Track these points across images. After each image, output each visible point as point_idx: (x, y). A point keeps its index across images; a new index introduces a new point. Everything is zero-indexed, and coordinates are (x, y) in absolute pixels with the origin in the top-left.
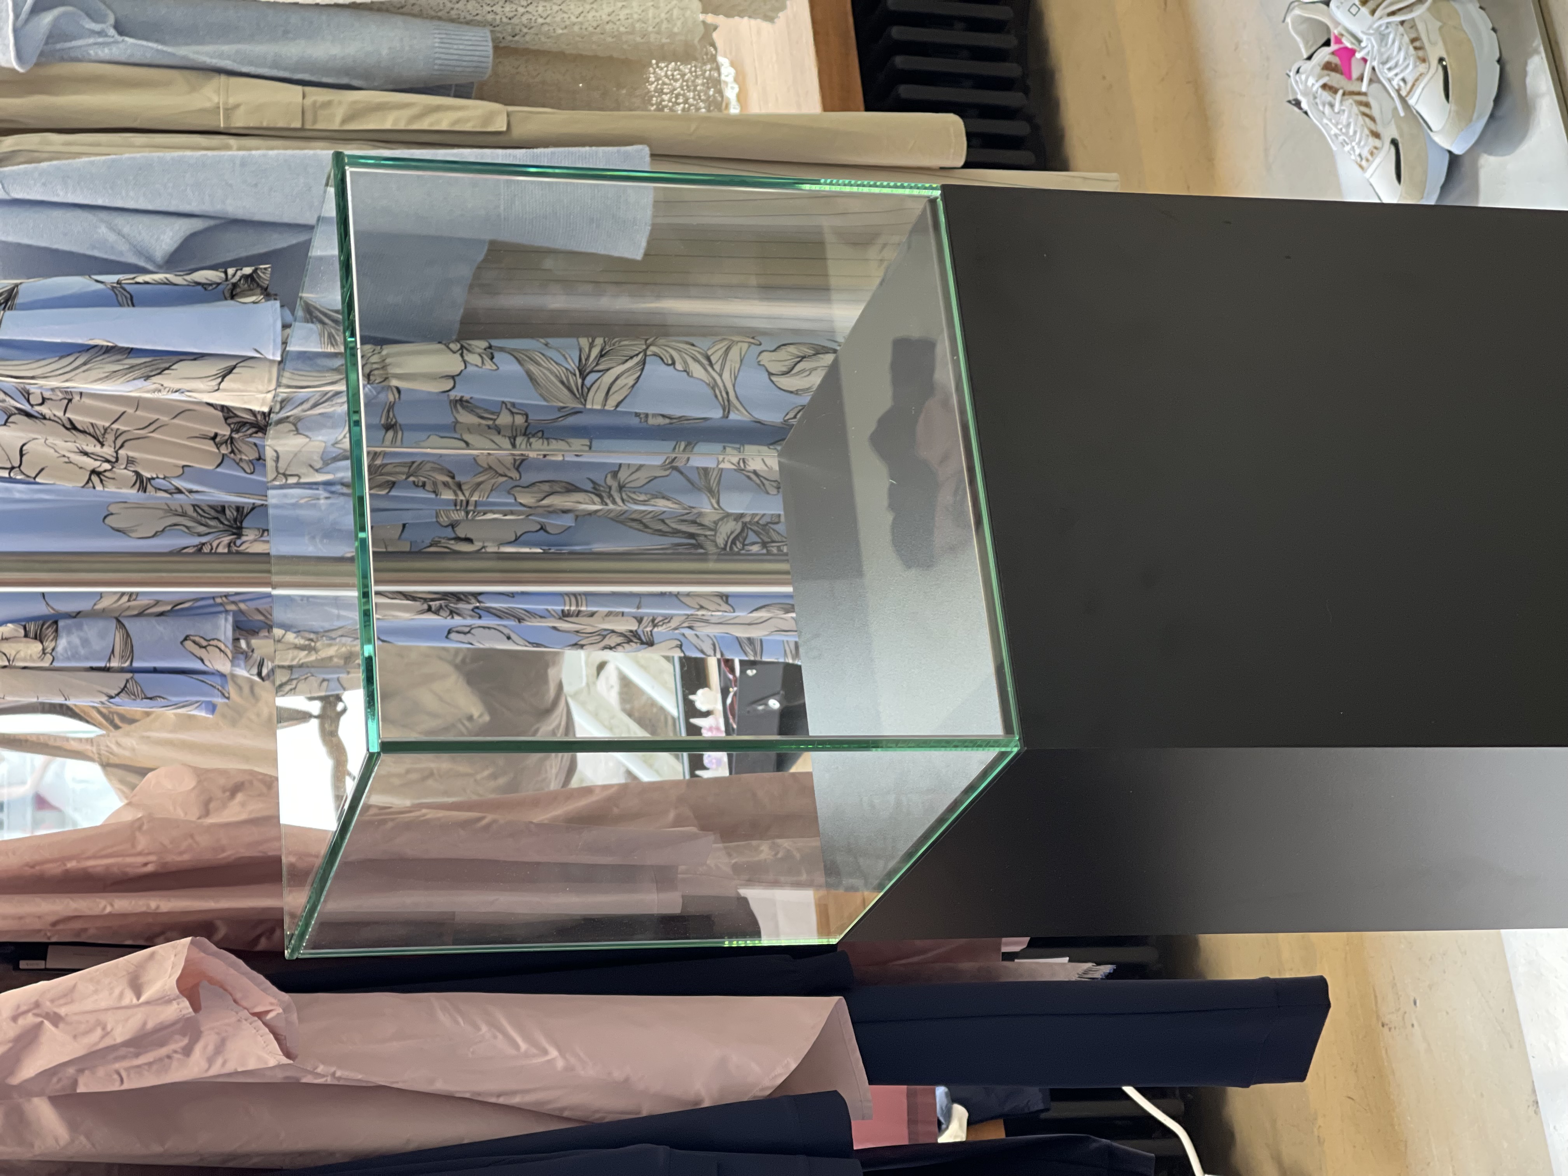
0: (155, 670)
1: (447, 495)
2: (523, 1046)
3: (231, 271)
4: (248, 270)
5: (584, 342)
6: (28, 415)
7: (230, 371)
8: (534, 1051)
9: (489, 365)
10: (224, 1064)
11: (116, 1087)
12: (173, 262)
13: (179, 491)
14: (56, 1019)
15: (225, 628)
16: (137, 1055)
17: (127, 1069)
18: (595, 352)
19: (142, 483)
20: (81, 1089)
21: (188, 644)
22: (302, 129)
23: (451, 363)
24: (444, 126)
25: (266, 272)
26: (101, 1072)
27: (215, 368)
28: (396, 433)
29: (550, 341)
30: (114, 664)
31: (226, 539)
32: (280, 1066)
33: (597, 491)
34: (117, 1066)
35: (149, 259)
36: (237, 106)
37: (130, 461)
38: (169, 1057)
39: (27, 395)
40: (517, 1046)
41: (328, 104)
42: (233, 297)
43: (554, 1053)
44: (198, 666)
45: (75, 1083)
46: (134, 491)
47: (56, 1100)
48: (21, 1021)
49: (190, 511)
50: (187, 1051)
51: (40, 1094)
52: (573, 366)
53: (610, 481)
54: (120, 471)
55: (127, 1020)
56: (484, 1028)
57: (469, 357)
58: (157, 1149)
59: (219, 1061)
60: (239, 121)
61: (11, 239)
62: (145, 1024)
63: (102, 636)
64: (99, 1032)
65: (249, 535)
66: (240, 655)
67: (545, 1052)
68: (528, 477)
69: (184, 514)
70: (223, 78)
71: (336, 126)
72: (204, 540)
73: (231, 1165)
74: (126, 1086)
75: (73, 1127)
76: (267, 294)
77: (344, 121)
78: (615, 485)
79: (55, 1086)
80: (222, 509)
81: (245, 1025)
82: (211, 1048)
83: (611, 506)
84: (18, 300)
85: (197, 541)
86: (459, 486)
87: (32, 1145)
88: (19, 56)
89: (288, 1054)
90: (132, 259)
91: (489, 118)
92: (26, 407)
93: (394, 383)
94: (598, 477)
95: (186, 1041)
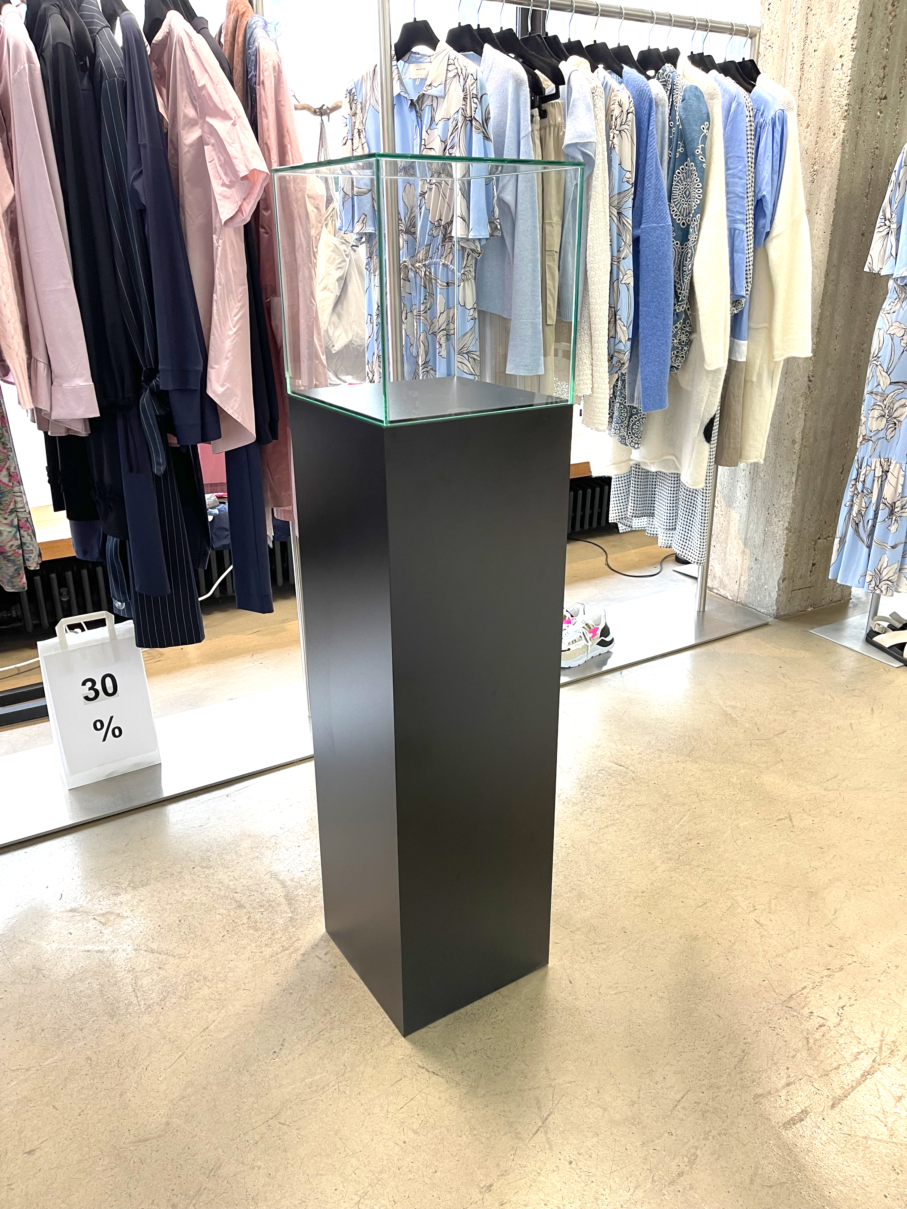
0: (353, 206)
1: (422, 308)
2: (236, 319)
3: (498, 221)
4: (499, 227)
5: (478, 353)
6: (445, 149)
7: (464, 220)
8: (234, 323)
9: (469, 318)
10: (220, 200)
11: (207, 160)
12: (501, 201)
13: (420, 209)
14: (234, 124)
15: (370, 229)
16: (220, 166)
17: (215, 163)
18: (475, 357)
19: (423, 194)
20: (205, 147)
21: (364, 216)
22: (546, 250)
23: (470, 305)
24: (548, 302)
25: (498, 233)
26: (213, 153)
27: (465, 215)
28: (444, 286)
29: (478, 341)
30: (355, 189)
31: (404, 229)
32: (221, 220)
33: (426, 363)
34: (216, 159)
35: (500, 192)
36: (552, 227)
37: (431, 189)
38: (221, 178)
39: (452, 147)
40: (235, 316)
41: (554, 261)
42: (489, 222)
43: (235, 330)
44: (356, 221)
45: (208, 144)
46: (420, 192)
47: (201, 138)
48: (233, 111)
49: (413, 215)
50: (224, 185)
51: (203, 131)
52: (470, 349)
53: (430, 367)
54: (427, 186)
55: (237, 151)
56: (239, 304)
57: (472, 310)
58: (185, 179)
59: (220, 198)
60: (548, 228)
61: (506, 140)
62: (236, 158)
63: (365, 184)
64: (230, 141)
65: (405, 237)
66: (361, 235)
67: (234, 327)
68: (429, 337)
69: (411, 213)
70: (561, 223)
71: (547, 263)
72: (403, 220)
73: (181, 209)
74: (208, 164)
75: (191, 145)
76: (491, 235)
77: (549, 266)
78: (428, 369)
79: (207, 137)
80: (414, 226)
81: (236, 205)
82: (225, 194)
83: (421, 368)
84: (486, 141)
85: (403, 218)
86: (425, 312)
87: (184, 129)
88: (569, 146)
89: (226, 223)
90: (500, 185)
91: (551, 318)
92: (448, 148)
93: (462, 284)
94: (431, 363)
95: (227, 183)
